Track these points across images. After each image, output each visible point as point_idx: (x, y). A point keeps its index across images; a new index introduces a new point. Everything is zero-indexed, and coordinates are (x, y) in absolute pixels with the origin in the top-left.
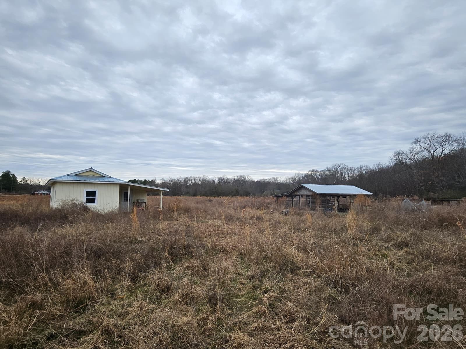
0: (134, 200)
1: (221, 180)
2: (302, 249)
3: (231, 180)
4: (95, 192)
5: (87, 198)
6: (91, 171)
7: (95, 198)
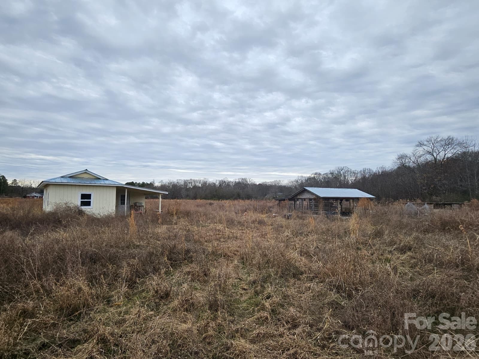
0: (132, 203)
1: (222, 183)
2: (305, 253)
3: (232, 183)
4: (90, 195)
5: (81, 202)
6: (86, 172)
7: (90, 201)
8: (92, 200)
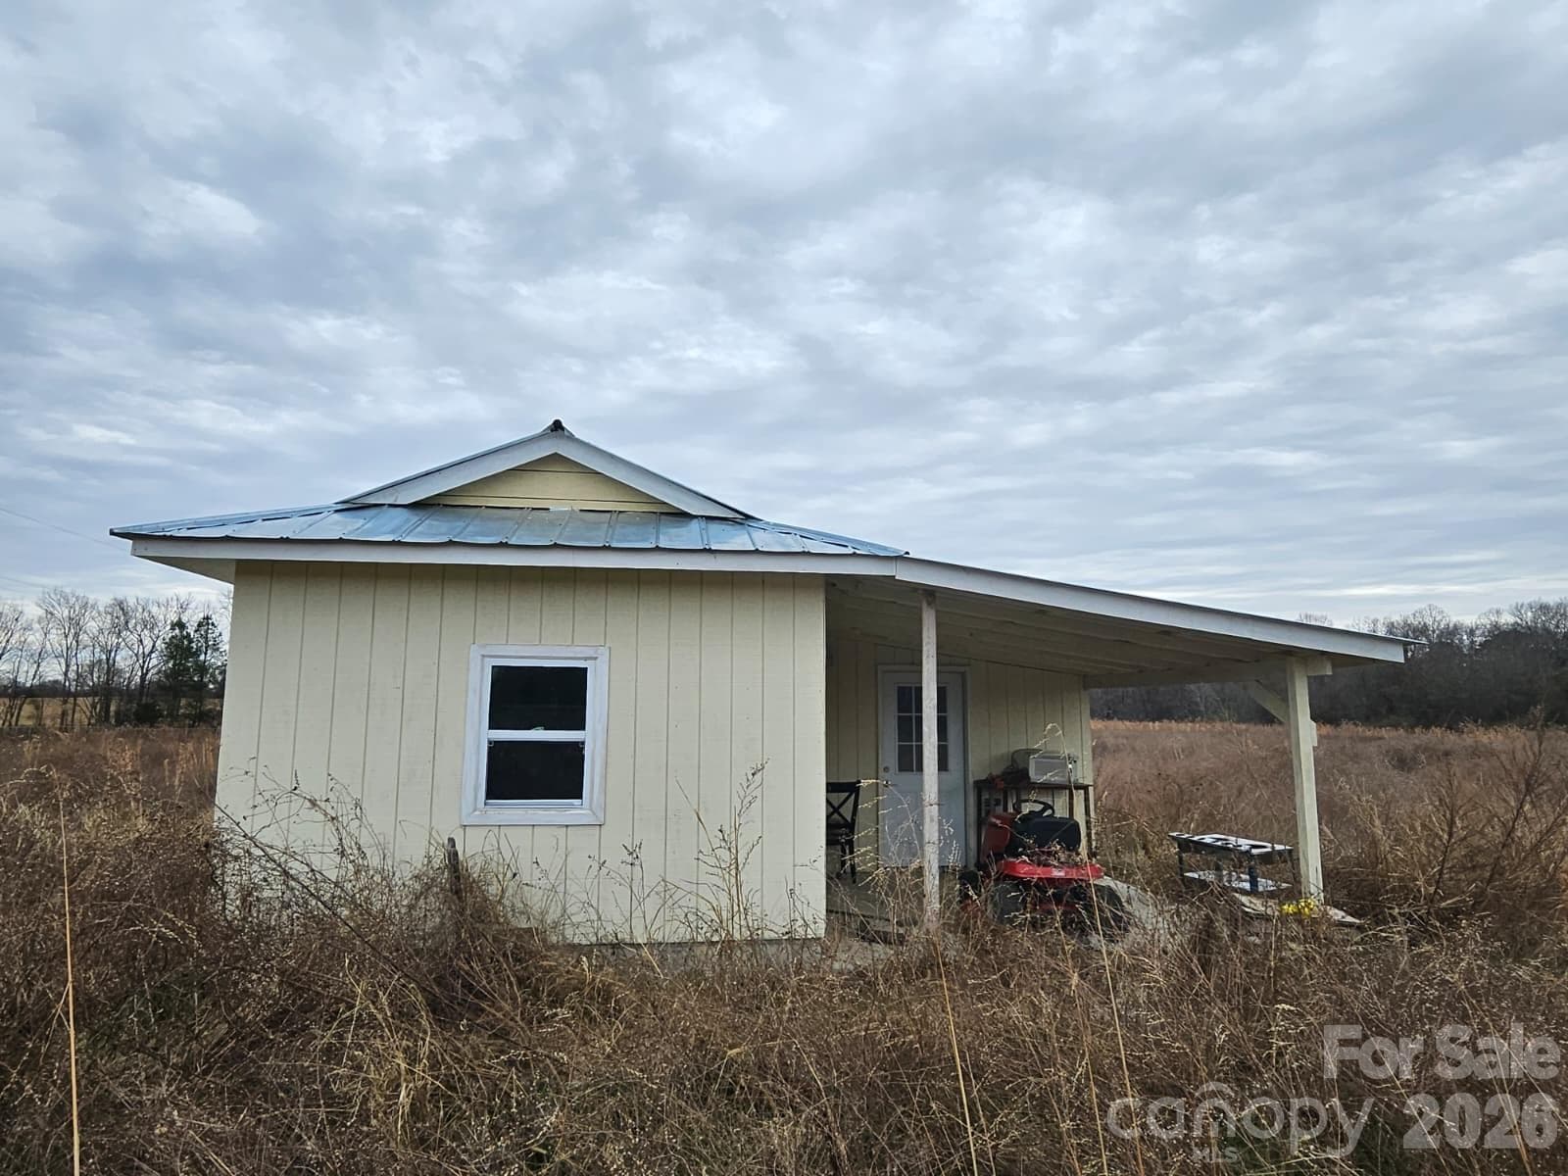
3: (1471, 632)
4: (574, 680)
5: (496, 750)
6: (555, 458)
7: (577, 748)
8: (592, 736)
